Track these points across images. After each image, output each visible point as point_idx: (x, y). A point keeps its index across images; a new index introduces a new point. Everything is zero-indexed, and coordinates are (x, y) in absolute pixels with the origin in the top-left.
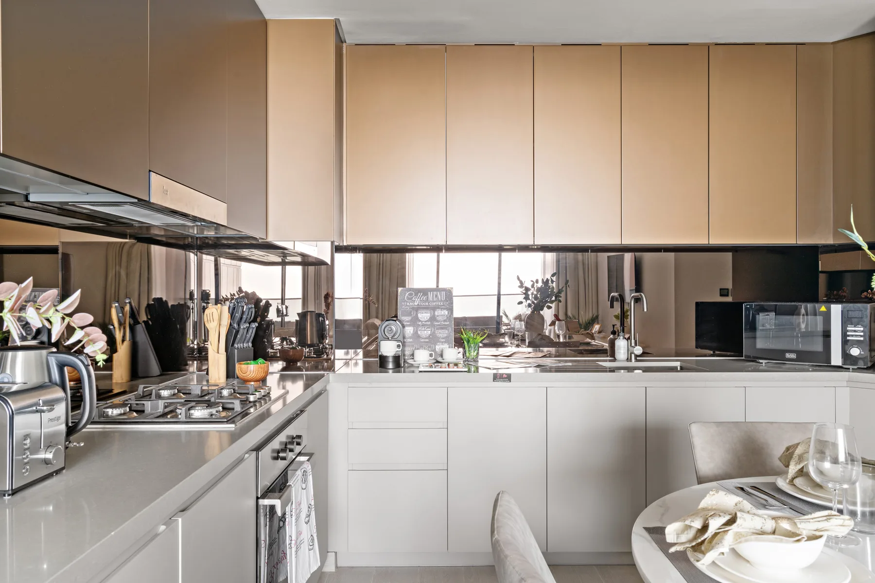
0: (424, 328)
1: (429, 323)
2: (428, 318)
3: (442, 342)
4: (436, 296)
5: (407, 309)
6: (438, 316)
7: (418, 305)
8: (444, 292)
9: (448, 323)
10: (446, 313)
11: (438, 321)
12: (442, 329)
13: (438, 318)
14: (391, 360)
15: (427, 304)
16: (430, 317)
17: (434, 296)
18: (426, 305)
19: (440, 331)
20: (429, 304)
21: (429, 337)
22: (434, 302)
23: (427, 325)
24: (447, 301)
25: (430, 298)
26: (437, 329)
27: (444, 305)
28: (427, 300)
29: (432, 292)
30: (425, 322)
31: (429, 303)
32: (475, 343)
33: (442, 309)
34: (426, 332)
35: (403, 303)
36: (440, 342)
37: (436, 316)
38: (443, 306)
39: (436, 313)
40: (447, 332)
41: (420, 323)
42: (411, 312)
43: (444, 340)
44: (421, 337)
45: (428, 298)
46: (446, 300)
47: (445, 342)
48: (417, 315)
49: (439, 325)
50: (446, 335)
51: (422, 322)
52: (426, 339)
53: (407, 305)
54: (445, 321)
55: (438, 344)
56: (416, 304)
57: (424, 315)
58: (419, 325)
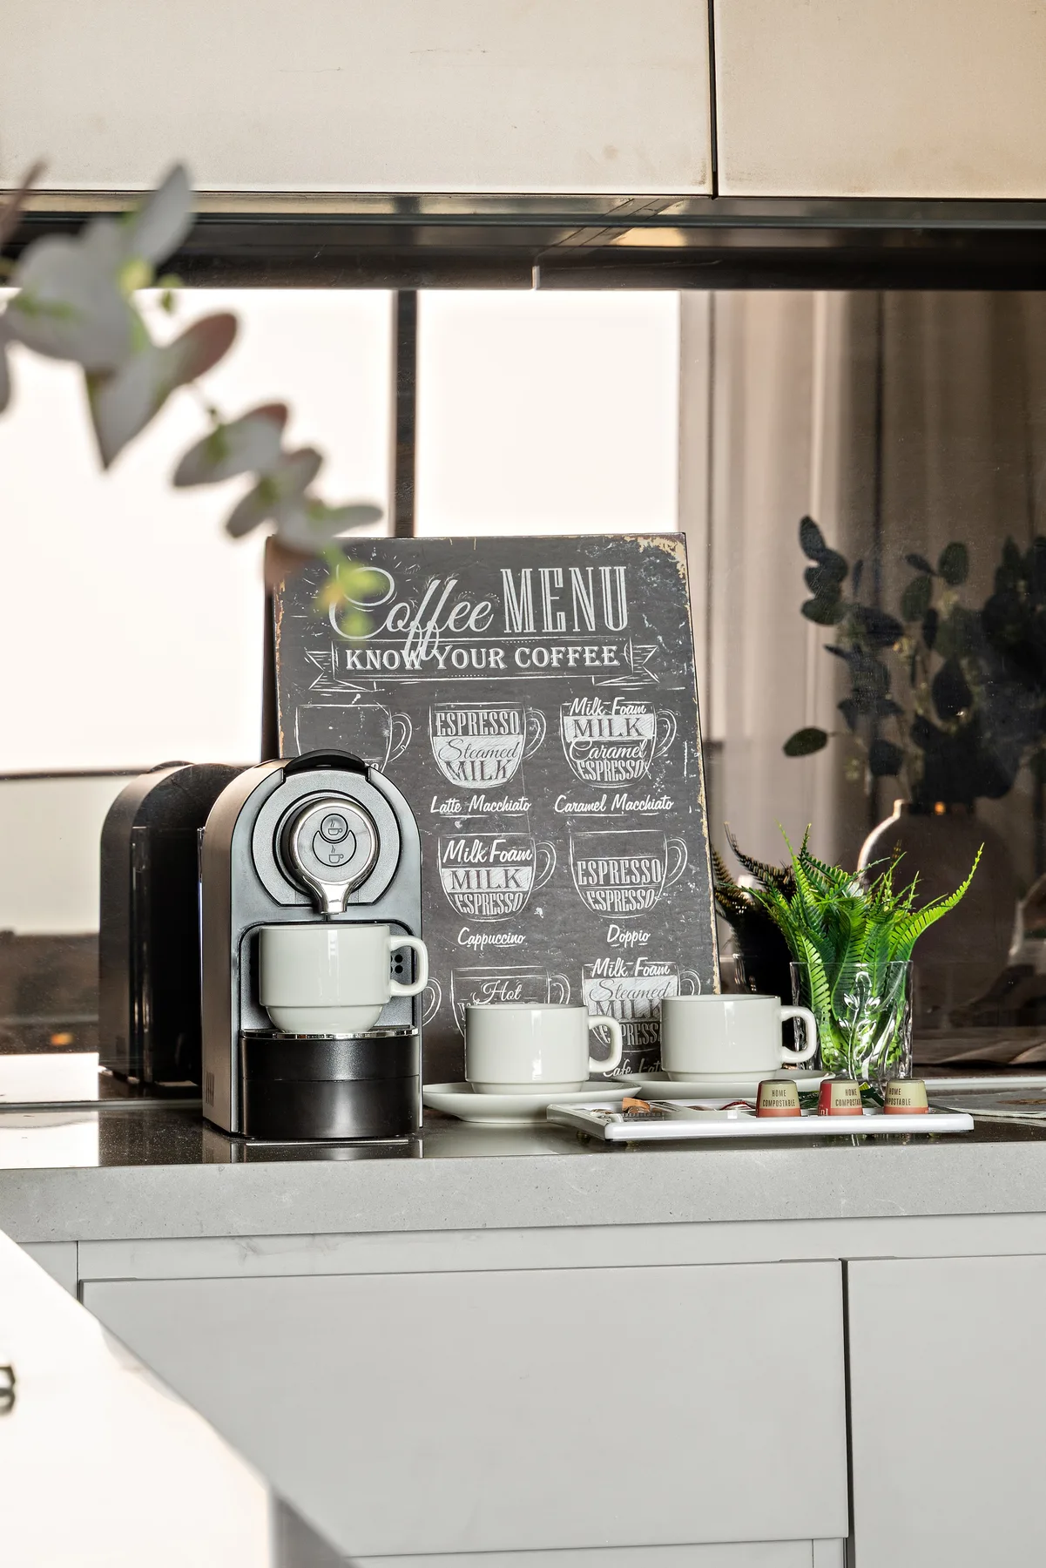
0: (487, 842)
1: (522, 805)
2: (511, 769)
3: (631, 954)
4: (564, 599)
5: (348, 697)
6: (582, 751)
7: (429, 666)
8: (621, 570)
9: (665, 804)
10: (647, 726)
11: (586, 792)
12: (622, 847)
13: (589, 770)
14: (343, 1069)
15: (496, 658)
16: (525, 764)
17: (548, 599)
18: (487, 671)
19: (607, 866)
20: (508, 658)
21: (520, 920)
22: (548, 645)
23: (504, 822)
24: (649, 637)
25: (519, 615)
26: (591, 850)
27: (624, 669)
28: (497, 629)
29: (527, 573)
30: (493, 795)
31: (509, 649)
32: (883, 956)
33: (609, 694)
34: (498, 874)
35: (314, 656)
36: (609, 951)
37: (569, 755)
38: (612, 672)
39: (570, 730)
40: (658, 871)
41: (450, 807)
42: (376, 720)
43: (644, 937)
44: (462, 919)
45: (498, 611)
46: (637, 631)
47: (653, 952)
48: (422, 745)
49: (591, 822)
50: (649, 900)
51: (465, 795)
52: (499, 928)
53: (344, 673)
54: (637, 788)
55: (598, 966)
56: (412, 659)
57: (479, 743)
58: (447, 823)
